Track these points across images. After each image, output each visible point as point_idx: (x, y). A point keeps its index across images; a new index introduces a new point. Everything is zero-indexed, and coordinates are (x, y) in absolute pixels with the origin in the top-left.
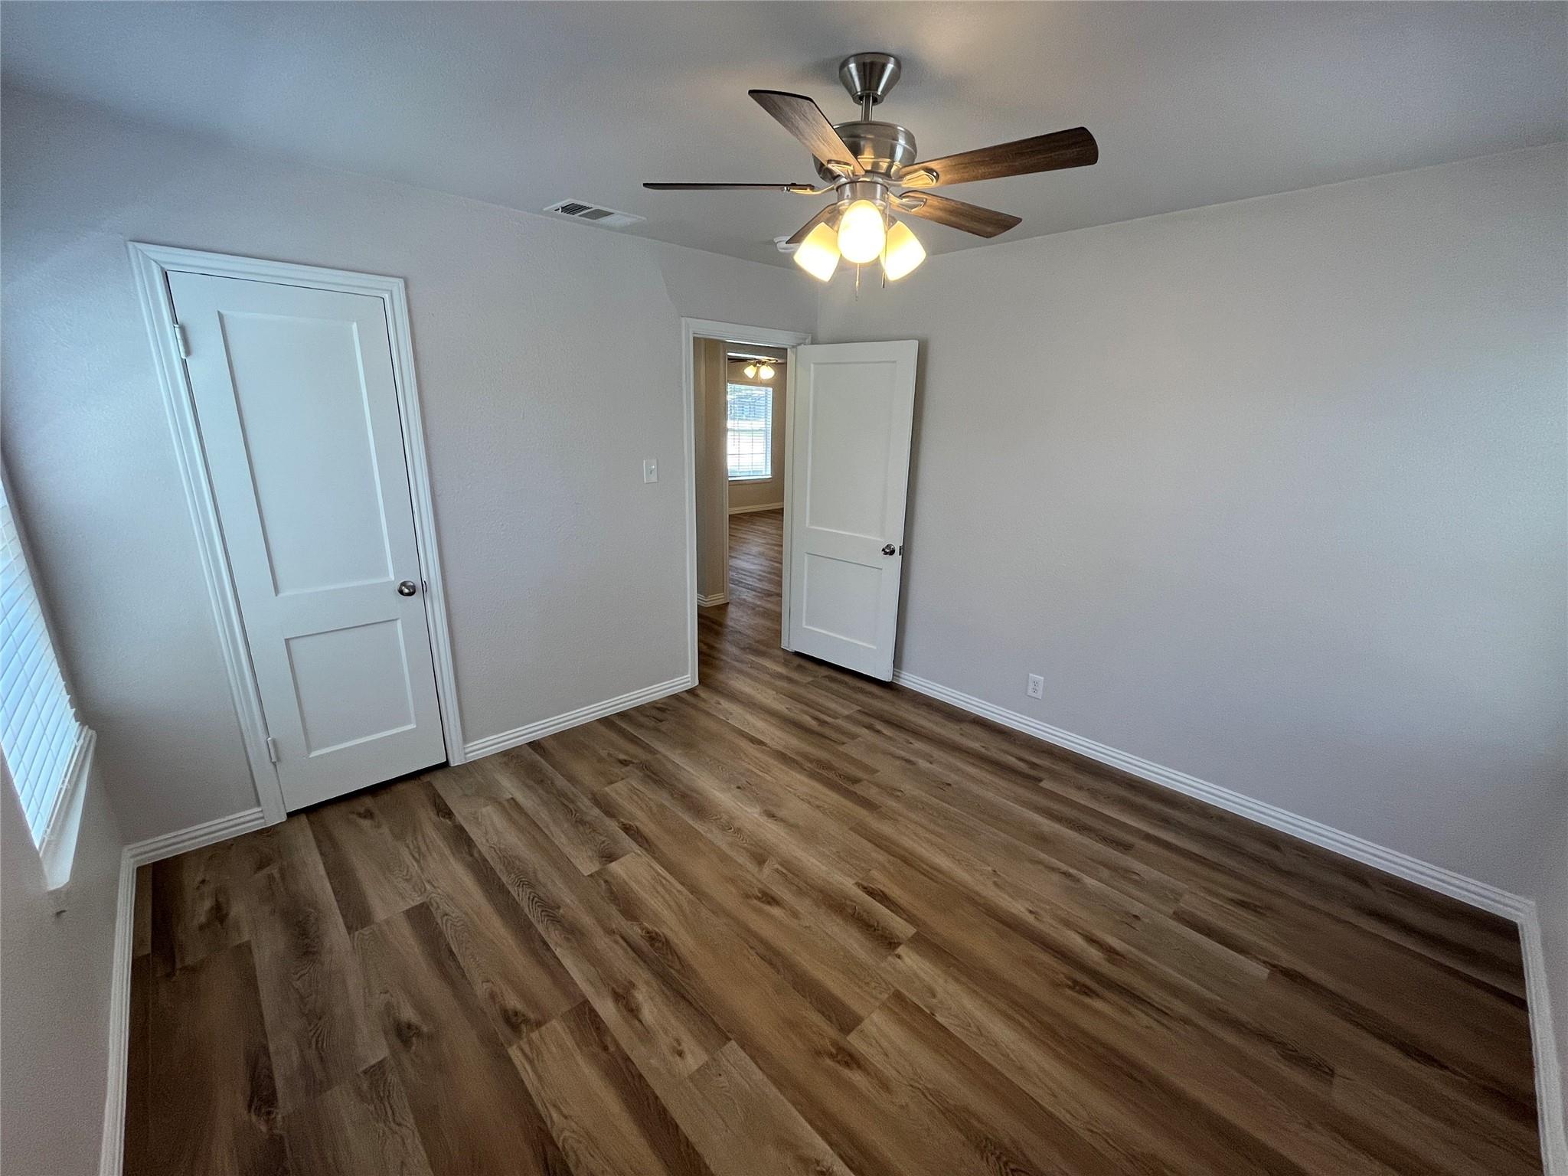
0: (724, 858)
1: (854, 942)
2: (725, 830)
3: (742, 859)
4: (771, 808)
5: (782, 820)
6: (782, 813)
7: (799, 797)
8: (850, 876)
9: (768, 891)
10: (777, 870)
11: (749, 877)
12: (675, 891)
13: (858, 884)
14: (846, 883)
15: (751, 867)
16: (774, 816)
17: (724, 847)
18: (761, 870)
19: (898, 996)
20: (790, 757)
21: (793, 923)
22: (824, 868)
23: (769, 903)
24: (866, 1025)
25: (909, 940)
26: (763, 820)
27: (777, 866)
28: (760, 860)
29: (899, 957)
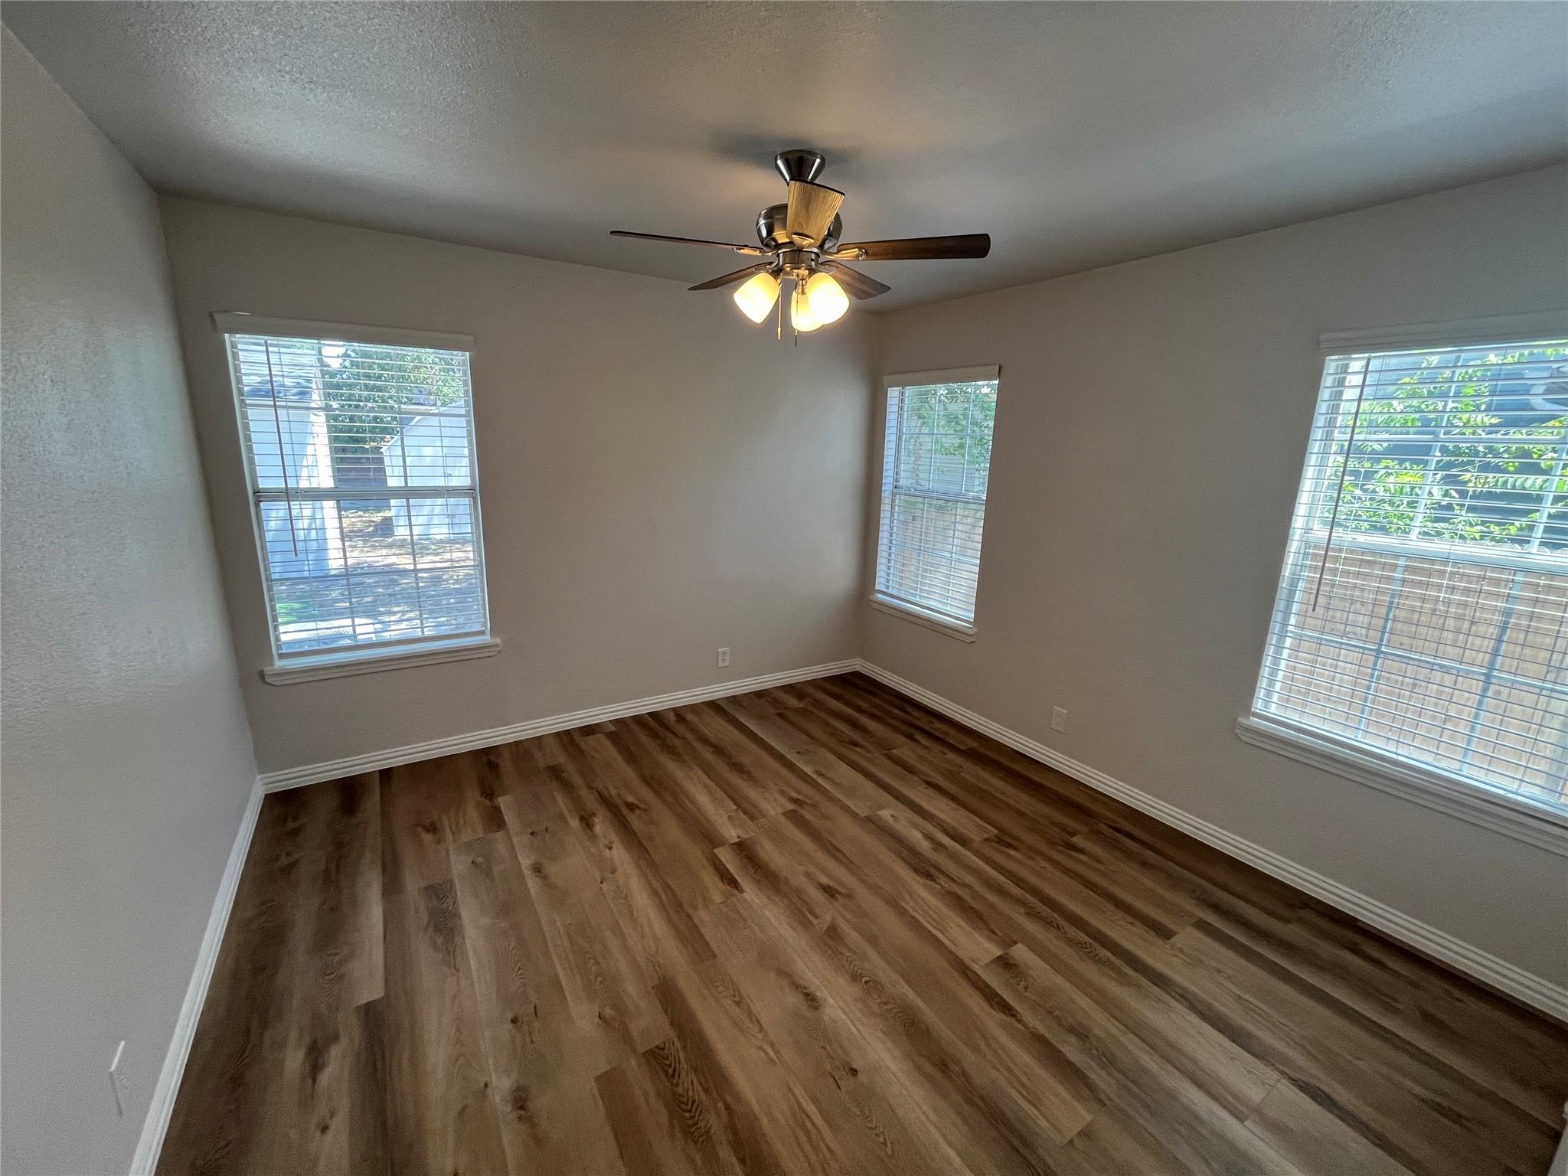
0: (873, 941)
1: (769, 852)
2: (875, 982)
3: (852, 936)
4: (807, 1013)
5: (796, 986)
6: (793, 999)
7: (761, 1030)
8: (746, 901)
9: (828, 897)
10: (817, 917)
11: (848, 915)
12: (920, 911)
13: (742, 891)
14: (751, 893)
15: (843, 925)
16: (808, 995)
17: (872, 954)
18: (833, 919)
19: (753, 818)
20: (742, 1161)
21: (812, 869)
22: (768, 913)
23: (830, 887)
24: (780, 811)
25: (724, 844)
26: (821, 993)
27: (815, 922)
28: (833, 932)
29: (739, 837)
